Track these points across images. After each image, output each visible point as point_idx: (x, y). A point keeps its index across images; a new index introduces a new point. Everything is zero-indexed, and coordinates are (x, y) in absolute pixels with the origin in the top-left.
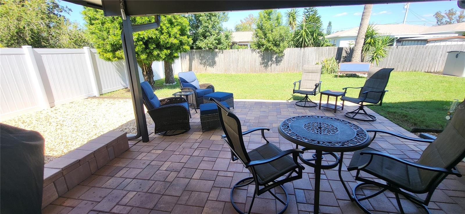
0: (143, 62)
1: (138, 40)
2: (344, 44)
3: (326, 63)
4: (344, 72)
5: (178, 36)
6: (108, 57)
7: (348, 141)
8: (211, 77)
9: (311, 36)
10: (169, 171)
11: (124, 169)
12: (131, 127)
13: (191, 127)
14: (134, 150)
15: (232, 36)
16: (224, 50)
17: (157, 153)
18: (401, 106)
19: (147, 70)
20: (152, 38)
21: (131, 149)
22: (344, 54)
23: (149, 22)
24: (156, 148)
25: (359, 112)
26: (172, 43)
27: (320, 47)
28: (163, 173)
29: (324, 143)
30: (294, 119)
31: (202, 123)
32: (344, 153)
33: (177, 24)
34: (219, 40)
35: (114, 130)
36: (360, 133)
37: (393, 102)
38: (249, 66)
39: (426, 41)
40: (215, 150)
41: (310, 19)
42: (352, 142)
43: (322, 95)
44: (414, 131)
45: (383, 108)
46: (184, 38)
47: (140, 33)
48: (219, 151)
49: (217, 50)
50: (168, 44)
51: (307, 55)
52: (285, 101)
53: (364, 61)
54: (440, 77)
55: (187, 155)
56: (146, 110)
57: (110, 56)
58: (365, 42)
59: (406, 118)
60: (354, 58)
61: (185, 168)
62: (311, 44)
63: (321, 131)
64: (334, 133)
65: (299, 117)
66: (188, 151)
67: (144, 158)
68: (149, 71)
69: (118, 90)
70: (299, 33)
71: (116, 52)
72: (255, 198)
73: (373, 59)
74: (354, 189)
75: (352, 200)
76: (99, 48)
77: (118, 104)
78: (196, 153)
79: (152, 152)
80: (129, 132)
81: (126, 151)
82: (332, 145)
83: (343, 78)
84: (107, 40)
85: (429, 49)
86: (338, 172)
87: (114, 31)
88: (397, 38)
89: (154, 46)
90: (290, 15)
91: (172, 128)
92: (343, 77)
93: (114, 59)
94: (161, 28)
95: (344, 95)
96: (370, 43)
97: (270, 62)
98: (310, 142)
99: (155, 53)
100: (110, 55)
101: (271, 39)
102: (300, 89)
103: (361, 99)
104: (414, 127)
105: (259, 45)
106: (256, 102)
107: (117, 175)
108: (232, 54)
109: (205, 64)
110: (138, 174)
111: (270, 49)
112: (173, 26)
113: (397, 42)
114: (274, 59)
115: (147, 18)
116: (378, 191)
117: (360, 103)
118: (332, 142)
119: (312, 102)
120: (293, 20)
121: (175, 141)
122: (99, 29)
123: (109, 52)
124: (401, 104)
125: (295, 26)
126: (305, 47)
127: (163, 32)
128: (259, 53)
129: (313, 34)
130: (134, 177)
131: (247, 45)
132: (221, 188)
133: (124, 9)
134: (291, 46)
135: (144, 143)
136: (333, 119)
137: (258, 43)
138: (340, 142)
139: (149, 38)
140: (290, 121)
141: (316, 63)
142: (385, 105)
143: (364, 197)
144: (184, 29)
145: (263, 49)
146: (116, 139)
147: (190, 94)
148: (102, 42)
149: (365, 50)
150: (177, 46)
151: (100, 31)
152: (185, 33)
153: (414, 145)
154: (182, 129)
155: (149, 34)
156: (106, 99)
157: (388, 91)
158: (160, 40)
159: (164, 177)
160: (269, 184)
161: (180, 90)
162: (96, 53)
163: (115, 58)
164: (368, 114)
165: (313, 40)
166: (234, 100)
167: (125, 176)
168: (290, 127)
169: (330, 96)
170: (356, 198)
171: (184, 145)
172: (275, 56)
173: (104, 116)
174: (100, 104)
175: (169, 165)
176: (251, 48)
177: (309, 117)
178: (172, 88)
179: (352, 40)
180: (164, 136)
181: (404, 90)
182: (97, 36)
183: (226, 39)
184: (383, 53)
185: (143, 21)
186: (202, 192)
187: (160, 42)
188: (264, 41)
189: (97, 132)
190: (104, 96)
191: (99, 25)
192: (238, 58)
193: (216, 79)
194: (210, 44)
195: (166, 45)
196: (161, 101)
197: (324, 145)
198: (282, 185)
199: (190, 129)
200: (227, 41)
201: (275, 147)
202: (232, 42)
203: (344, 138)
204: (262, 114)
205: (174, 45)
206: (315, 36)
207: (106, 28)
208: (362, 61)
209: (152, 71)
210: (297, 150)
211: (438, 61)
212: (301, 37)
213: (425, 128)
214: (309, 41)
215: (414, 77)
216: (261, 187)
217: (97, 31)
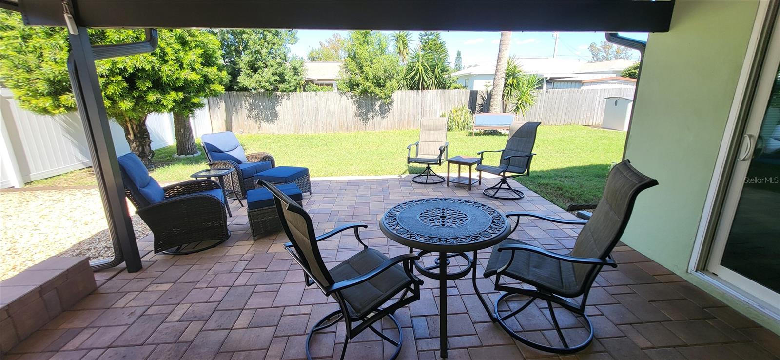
0: (126, 115)
1: (112, 72)
2: (480, 86)
3: (455, 114)
4: (482, 128)
5: (198, 66)
6: (41, 105)
7: (480, 233)
8: (269, 141)
9: (431, 72)
10: (186, 321)
11: (86, 331)
12: (103, 244)
13: (231, 233)
14: (109, 291)
15: (303, 68)
16: (290, 93)
17: (161, 289)
18: (555, 174)
19: (136, 130)
20: (143, 70)
21: (101, 290)
22: (480, 101)
23: (136, 40)
24: (157, 281)
25: (501, 187)
26: (186, 80)
27: (447, 90)
28: (173, 326)
29: (447, 241)
30: (404, 207)
31: (251, 224)
32: (478, 251)
33: (195, 45)
34: (281, 75)
35: (59, 256)
36: (497, 219)
37: (545, 169)
38: (336, 121)
39: (580, 83)
40: (277, 271)
41: (429, 46)
42: (486, 234)
43: (450, 164)
44: (571, 209)
45: (533, 180)
46: (212, 72)
47: (116, 59)
48: (284, 271)
49: (279, 93)
50: (177, 81)
51: (428, 102)
52: (396, 177)
53: (507, 111)
54: (600, 132)
55: (223, 286)
56: (132, 209)
57: (47, 105)
58: (505, 84)
59: (561, 192)
60: (494, 107)
61: (218, 310)
62: (432, 85)
63: (443, 222)
64: (462, 222)
65: (412, 202)
66: (226, 279)
67: (132, 304)
68: (139, 132)
69: (72, 172)
70: (413, 67)
71: (61, 95)
72: (348, 344)
73: (517, 108)
74: (496, 304)
75: (494, 320)
76: (17, 87)
77: (71, 200)
78: (242, 281)
79: (150, 289)
80: (97, 255)
81: (90, 294)
82: (459, 241)
83: (480, 137)
84: (36, 72)
85: (584, 94)
86: (471, 281)
87: (55, 54)
88: (546, 78)
89: (149, 84)
90: (399, 39)
91: (190, 239)
92: (480, 135)
93: (57, 111)
94: (161, 50)
95: (481, 163)
96: (512, 85)
97: (371, 113)
98: (428, 240)
99: (152, 97)
100: (47, 102)
101: (371, 75)
102: (419, 156)
103: (502, 168)
104: (571, 204)
105: (352, 86)
106: (348, 180)
107: (70, 346)
108: (306, 99)
109: (256, 117)
110: (118, 338)
111: (369, 91)
112: (187, 49)
113: (547, 84)
114: (377, 108)
115: (130, 32)
116: (527, 302)
117: (502, 174)
118: (458, 238)
119: (438, 176)
120: (404, 47)
121: (197, 263)
122: (16, 48)
123: (43, 95)
124: (555, 172)
125: (406, 57)
126: (424, 89)
127: (166, 58)
128: (353, 98)
129: (435, 70)
130: (110, 344)
131: (332, 85)
132: (289, 336)
133: (71, 14)
134: (403, 88)
135: (131, 273)
136: (462, 201)
137: (350, 82)
138: (469, 236)
139: (137, 70)
140: (399, 210)
141: (441, 114)
142: (535, 174)
143: (510, 313)
144: (211, 54)
145: (358, 91)
146: (65, 272)
147: (226, 173)
148: (26, 75)
149: (506, 95)
150: (197, 86)
151: (19, 54)
152: (214, 61)
153: (571, 229)
154: (212, 240)
155: (137, 62)
156: (39, 192)
157: (536, 154)
158: (160, 73)
159: (175, 334)
160: (369, 316)
161: (208, 166)
162: (10, 97)
163: (58, 109)
164: (513, 188)
165: (436, 79)
166: (312, 179)
167: (88, 344)
168: (397, 219)
169: (461, 166)
170: (499, 317)
171: (217, 268)
172: (378, 103)
173: (37, 228)
174: (25, 203)
175: (185, 310)
176: (338, 89)
177: (427, 200)
178: (192, 164)
179: (489, 79)
180: (175, 255)
181: (557, 152)
182: (12, 62)
183: (294, 75)
184: (530, 100)
185: (123, 36)
186: (252, 350)
187: (162, 77)
188: (359, 79)
189: (18, 263)
190: (34, 186)
191: (16, 41)
192: (318, 106)
193: (279, 144)
194: (265, 82)
195: (174, 83)
196: (166, 190)
197: (448, 244)
198: (393, 315)
199: (228, 237)
200: (296, 77)
201: (378, 253)
202: (304, 79)
203: (476, 230)
204: (358, 201)
205: (192, 82)
206: (437, 72)
207: (34, 46)
208: (504, 111)
209: (147, 132)
210: (412, 255)
211: (596, 111)
212: (416, 74)
213: (583, 203)
214: (429, 80)
215: (569, 132)
216: (355, 325)
217: (10, 52)
